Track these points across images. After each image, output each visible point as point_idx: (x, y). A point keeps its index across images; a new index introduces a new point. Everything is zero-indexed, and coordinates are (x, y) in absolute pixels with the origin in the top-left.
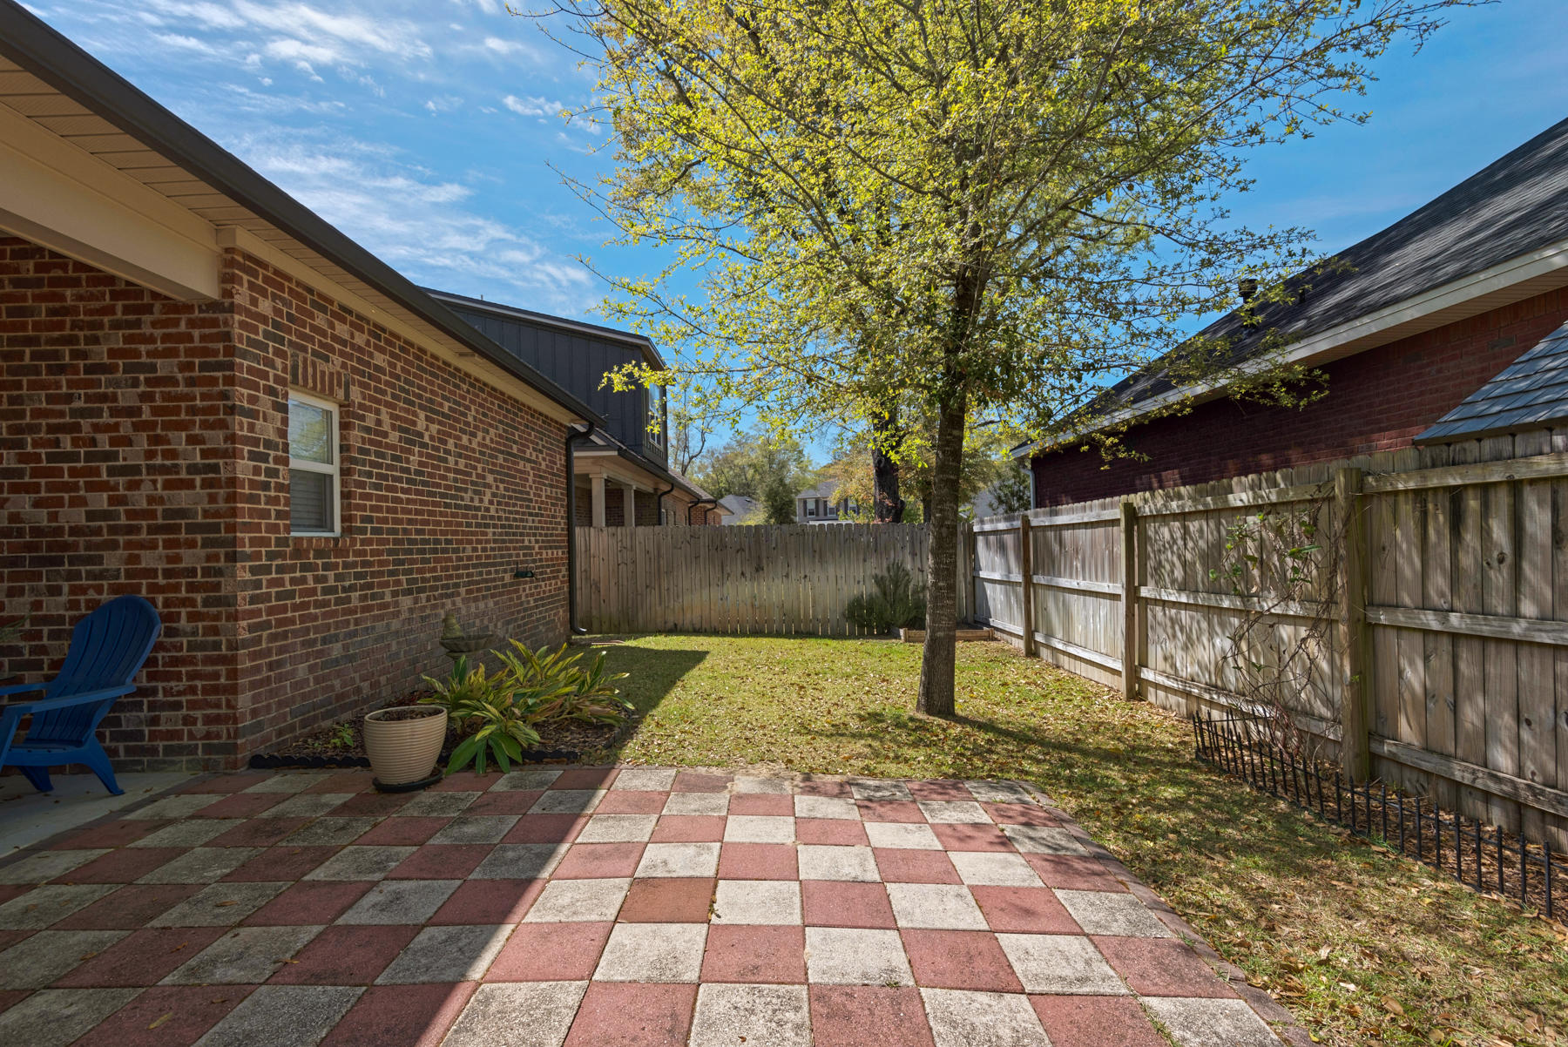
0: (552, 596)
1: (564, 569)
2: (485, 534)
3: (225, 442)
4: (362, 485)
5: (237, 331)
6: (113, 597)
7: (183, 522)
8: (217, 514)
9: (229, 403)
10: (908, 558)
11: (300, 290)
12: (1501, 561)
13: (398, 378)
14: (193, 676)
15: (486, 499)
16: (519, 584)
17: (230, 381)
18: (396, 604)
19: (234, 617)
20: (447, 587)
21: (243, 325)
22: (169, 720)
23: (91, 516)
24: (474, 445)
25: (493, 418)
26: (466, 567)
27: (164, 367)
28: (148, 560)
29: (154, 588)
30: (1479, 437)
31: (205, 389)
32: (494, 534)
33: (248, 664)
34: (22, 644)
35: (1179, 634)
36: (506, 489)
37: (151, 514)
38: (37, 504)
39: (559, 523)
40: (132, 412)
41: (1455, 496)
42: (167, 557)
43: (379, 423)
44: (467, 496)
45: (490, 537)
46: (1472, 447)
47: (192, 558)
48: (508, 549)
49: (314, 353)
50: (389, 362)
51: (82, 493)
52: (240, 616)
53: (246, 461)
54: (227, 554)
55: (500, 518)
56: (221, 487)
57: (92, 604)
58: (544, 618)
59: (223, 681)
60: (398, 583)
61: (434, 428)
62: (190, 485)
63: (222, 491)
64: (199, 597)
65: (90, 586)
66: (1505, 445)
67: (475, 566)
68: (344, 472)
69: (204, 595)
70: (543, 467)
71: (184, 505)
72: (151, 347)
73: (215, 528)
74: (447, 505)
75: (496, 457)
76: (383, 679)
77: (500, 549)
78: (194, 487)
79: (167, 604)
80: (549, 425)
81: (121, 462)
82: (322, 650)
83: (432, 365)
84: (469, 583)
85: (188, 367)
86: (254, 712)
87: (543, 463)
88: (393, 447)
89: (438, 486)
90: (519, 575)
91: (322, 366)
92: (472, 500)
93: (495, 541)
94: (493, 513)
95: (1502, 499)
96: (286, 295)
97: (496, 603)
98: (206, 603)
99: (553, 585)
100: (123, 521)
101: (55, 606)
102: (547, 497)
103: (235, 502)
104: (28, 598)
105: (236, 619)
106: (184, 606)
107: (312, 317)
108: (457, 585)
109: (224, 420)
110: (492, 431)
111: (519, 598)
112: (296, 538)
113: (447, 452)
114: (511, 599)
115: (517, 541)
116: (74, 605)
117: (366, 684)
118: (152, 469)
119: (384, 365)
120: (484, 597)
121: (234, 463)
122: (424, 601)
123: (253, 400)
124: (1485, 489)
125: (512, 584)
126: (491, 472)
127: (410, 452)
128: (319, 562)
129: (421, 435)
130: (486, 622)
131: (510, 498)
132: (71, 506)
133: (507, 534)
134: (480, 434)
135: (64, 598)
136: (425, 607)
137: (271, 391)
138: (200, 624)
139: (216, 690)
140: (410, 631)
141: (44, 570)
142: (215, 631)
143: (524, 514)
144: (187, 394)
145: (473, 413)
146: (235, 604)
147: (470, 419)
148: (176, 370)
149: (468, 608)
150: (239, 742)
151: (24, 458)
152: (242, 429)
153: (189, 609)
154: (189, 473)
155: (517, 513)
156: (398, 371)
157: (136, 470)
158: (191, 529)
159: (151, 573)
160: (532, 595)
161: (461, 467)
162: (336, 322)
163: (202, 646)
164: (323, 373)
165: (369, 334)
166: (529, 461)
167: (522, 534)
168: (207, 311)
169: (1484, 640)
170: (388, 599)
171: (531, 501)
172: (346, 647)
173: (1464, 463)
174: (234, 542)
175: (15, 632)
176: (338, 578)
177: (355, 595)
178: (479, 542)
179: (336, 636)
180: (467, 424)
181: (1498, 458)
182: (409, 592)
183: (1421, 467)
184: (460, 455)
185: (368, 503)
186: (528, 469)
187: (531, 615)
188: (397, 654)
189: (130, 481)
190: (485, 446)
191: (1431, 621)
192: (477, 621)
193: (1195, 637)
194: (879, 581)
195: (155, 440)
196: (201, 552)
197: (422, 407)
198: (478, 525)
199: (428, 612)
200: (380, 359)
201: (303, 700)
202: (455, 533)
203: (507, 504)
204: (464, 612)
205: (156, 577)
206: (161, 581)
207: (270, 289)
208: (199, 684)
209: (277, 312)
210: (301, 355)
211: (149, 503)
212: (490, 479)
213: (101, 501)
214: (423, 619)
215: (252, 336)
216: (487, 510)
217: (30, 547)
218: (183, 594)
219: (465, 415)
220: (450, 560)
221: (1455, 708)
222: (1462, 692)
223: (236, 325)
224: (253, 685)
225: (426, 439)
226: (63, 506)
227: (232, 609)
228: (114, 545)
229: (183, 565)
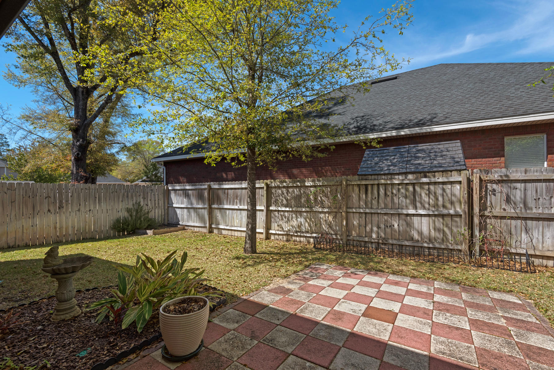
10: (142, 200)
12: (375, 198)
30: (371, 175)
35: (284, 219)
41: (366, 186)
46: (370, 177)
66: (376, 177)
95: (375, 188)
124: (372, 185)
169: (372, 213)
173: (368, 180)
181: (375, 179)
183: (359, 180)
191: (362, 211)
193: (290, 219)
194: (128, 210)
221: (365, 227)
222: (367, 224)
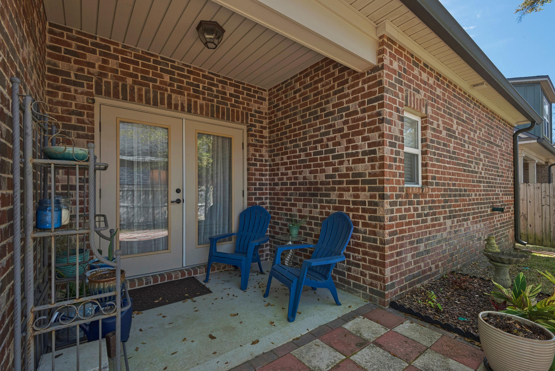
0: (507, 222)
1: (512, 206)
2: (480, 186)
3: (379, 138)
4: (431, 159)
5: (385, 78)
6: (334, 212)
7: (360, 179)
8: (375, 175)
9: (381, 117)
11: (408, 56)
13: (446, 101)
14: (365, 253)
15: (481, 167)
16: (493, 214)
17: (382, 106)
18: (445, 224)
19: (383, 228)
20: (464, 215)
21: (388, 75)
22: (355, 271)
23: (327, 177)
24: (476, 138)
25: (483, 123)
26: (472, 204)
27: (353, 106)
28: (347, 196)
29: (349, 209)
31: (369, 113)
32: (484, 186)
33: (389, 253)
34: (307, 226)
36: (489, 162)
37: (347, 176)
38: (311, 172)
39: (510, 181)
40: (341, 130)
42: (354, 195)
43: (438, 126)
44: (472, 165)
45: (482, 188)
47: (364, 196)
48: (489, 195)
49: (414, 89)
50: (443, 93)
51: (324, 167)
52: (386, 227)
53: (387, 147)
54: (379, 195)
55: (486, 178)
56: (377, 161)
57: (328, 214)
58: (504, 234)
59: (378, 259)
60: (445, 212)
61: (460, 128)
62: (363, 161)
63: (377, 163)
64: (367, 215)
65: (327, 206)
67: (476, 204)
68: (424, 153)
69: (369, 215)
70: (504, 149)
71: (360, 171)
72: (347, 99)
73: (374, 182)
74: (465, 171)
75: (484, 144)
76: (440, 263)
77: (486, 195)
78: (365, 162)
79: (354, 217)
80: (506, 126)
81: (337, 153)
82: (417, 247)
83: (459, 94)
84: (474, 213)
85: (363, 103)
86: (392, 278)
87: (504, 147)
88: (443, 139)
89: (461, 160)
90: (494, 209)
91: (417, 96)
92: (475, 168)
93: (484, 191)
94: (483, 175)
96: (403, 59)
97: (484, 225)
98: (370, 218)
99: (508, 216)
100: (337, 179)
101: (316, 212)
102: (505, 166)
103: (384, 168)
104: (308, 209)
105: (384, 229)
106: (361, 219)
107: (413, 70)
108: (469, 215)
109: (379, 126)
110: (483, 129)
111: (494, 222)
112: (407, 187)
113: (465, 141)
114: (490, 223)
115: (493, 191)
116: (321, 213)
117: (433, 266)
118: (348, 155)
119: (440, 94)
120: (480, 221)
121: (383, 148)
122: (456, 222)
123: (391, 115)
125: (491, 215)
126: (483, 152)
127: (450, 141)
128: (415, 200)
129: (454, 132)
130: (480, 235)
131: (490, 166)
132: (320, 173)
133: (489, 187)
134: (478, 131)
135: (318, 210)
136: (456, 226)
137: (397, 110)
138: (368, 229)
139: (375, 263)
140: (450, 239)
141: (313, 198)
142: (374, 233)
143: (495, 175)
144: (362, 117)
145: (475, 120)
146: (384, 221)
147: (474, 123)
148: (357, 107)
149: (473, 227)
150: (386, 292)
151: (307, 155)
152: (386, 131)
153: (363, 221)
154: (362, 155)
155: (493, 175)
156: (446, 98)
157: (341, 156)
158: (364, 182)
159: (347, 202)
160: (499, 221)
161: (470, 150)
162: (422, 72)
163: (369, 240)
164: (417, 99)
165: (435, 78)
166: (498, 146)
167: (495, 187)
168: (371, 73)
170: (442, 221)
171: (498, 168)
172: (426, 246)
174: (383, 189)
175: (305, 221)
176: (423, 209)
177: (429, 218)
178: (478, 191)
179: (422, 239)
180: (473, 126)
182: (450, 217)
184: (470, 143)
185: (434, 169)
186: (497, 151)
187: (498, 232)
188: (445, 250)
189: (340, 161)
190: (480, 138)
192: (477, 234)
195: (349, 142)
196: (368, 194)
197: (455, 117)
198: (477, 182)
199: (457, 229)
200: (439, 91)
201: (410, 273)
202: (468, 186)
203: (489, 170)
204: (471, 229)
205: (349, 204)
206: (351, 206)
207: (397, 56)
208: (367, 258)
209: (400, 67)
210: (409, 90)
211: (347, 171)
212: (482, 156)
213: (329, 170)
214: (455, 232)
215: (391, 81)
216: (481, 173)
217: (309, 189)
218: (360, 213)
219: (472, 121)
220: (465, 200)
223: (385, 76)
224: (392, 264)
225: (457, 135)
226: (318, 173)
227: (382, 223)
228: (334, 189)
229: (360, 200)
